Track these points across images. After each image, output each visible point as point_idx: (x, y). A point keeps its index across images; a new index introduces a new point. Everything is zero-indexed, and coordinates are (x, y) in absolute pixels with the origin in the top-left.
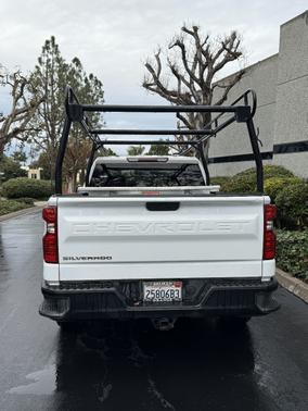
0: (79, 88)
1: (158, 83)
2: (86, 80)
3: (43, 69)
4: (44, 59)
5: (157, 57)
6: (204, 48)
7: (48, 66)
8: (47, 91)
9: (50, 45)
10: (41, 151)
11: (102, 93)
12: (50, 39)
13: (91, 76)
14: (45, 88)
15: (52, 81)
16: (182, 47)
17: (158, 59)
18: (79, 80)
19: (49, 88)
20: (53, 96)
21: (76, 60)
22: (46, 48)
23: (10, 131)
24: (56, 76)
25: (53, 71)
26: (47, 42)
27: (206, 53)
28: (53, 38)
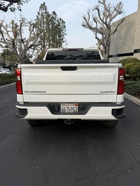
0: (55, 25)
1: (88, 25)
2: (58, 21)
3: (40, 17)
4: (40, 13)
5: (88, 13)
6: (108, 9)
7: (42, 16)
8: (41, 27)
9: (43, 6)
10: (39, 53)
11: (65, 27)
12: (43, 3)
13: (60, 19)
14: (41, 25)
15: (44, 22)
16: (98, 10)
17: (89, 14)
18: (55, 21)
19: (42, 25)
20: (44, 29)
21: (54, 13)
22: (41, 7)
23: (29, 46)
24: (45, 20)
25: (44, 18)
26: (42, 5)
27: (109, 11)
28: (44, 3)
